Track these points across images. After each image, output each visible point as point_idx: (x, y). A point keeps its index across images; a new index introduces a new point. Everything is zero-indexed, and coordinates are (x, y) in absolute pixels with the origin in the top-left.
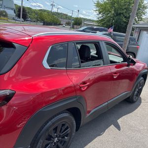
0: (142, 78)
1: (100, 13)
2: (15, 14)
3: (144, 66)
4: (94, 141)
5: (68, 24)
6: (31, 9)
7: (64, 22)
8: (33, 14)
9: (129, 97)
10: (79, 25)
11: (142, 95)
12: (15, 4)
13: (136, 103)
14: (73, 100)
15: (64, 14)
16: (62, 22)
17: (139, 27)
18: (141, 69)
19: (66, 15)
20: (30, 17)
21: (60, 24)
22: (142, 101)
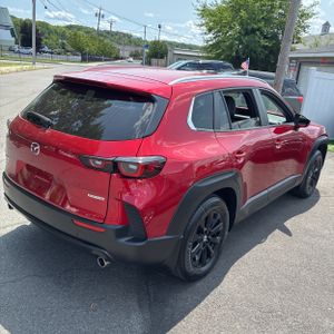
0: (318, 152)
1: (210, 30)
2: (13, 39)
3: (321, 131)
4: (254, 249)
5: (136, 56)
6: (47, 24)
7: (125, 52)
8: (54, 37)
9: (298, 187)
10: (162, 57)
11: (320, 185)
12: (12, 17)
13: (311, 198)
14: (227, 177)
15: (125, 35)
16: (121, 53)
17: (296, 59)
18: (316, 135)
19: (129, 36)
20: (46, 44)
21: (117, 58)
22: (321, 195)
